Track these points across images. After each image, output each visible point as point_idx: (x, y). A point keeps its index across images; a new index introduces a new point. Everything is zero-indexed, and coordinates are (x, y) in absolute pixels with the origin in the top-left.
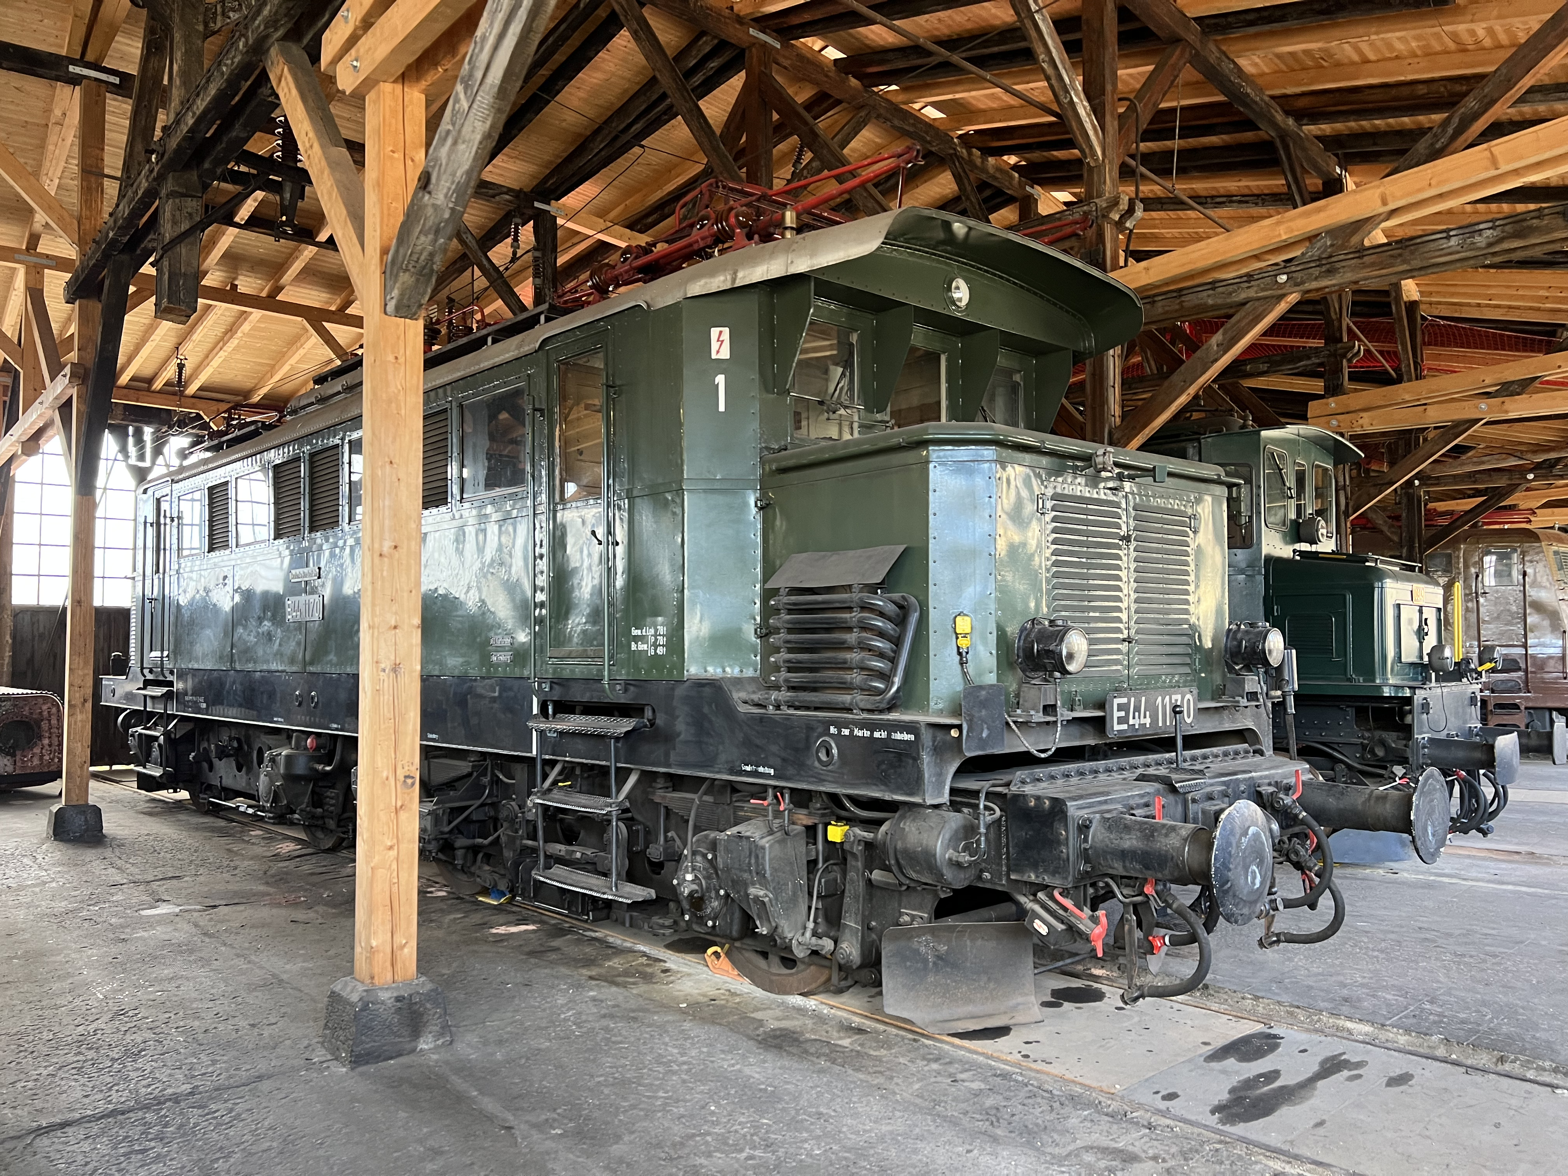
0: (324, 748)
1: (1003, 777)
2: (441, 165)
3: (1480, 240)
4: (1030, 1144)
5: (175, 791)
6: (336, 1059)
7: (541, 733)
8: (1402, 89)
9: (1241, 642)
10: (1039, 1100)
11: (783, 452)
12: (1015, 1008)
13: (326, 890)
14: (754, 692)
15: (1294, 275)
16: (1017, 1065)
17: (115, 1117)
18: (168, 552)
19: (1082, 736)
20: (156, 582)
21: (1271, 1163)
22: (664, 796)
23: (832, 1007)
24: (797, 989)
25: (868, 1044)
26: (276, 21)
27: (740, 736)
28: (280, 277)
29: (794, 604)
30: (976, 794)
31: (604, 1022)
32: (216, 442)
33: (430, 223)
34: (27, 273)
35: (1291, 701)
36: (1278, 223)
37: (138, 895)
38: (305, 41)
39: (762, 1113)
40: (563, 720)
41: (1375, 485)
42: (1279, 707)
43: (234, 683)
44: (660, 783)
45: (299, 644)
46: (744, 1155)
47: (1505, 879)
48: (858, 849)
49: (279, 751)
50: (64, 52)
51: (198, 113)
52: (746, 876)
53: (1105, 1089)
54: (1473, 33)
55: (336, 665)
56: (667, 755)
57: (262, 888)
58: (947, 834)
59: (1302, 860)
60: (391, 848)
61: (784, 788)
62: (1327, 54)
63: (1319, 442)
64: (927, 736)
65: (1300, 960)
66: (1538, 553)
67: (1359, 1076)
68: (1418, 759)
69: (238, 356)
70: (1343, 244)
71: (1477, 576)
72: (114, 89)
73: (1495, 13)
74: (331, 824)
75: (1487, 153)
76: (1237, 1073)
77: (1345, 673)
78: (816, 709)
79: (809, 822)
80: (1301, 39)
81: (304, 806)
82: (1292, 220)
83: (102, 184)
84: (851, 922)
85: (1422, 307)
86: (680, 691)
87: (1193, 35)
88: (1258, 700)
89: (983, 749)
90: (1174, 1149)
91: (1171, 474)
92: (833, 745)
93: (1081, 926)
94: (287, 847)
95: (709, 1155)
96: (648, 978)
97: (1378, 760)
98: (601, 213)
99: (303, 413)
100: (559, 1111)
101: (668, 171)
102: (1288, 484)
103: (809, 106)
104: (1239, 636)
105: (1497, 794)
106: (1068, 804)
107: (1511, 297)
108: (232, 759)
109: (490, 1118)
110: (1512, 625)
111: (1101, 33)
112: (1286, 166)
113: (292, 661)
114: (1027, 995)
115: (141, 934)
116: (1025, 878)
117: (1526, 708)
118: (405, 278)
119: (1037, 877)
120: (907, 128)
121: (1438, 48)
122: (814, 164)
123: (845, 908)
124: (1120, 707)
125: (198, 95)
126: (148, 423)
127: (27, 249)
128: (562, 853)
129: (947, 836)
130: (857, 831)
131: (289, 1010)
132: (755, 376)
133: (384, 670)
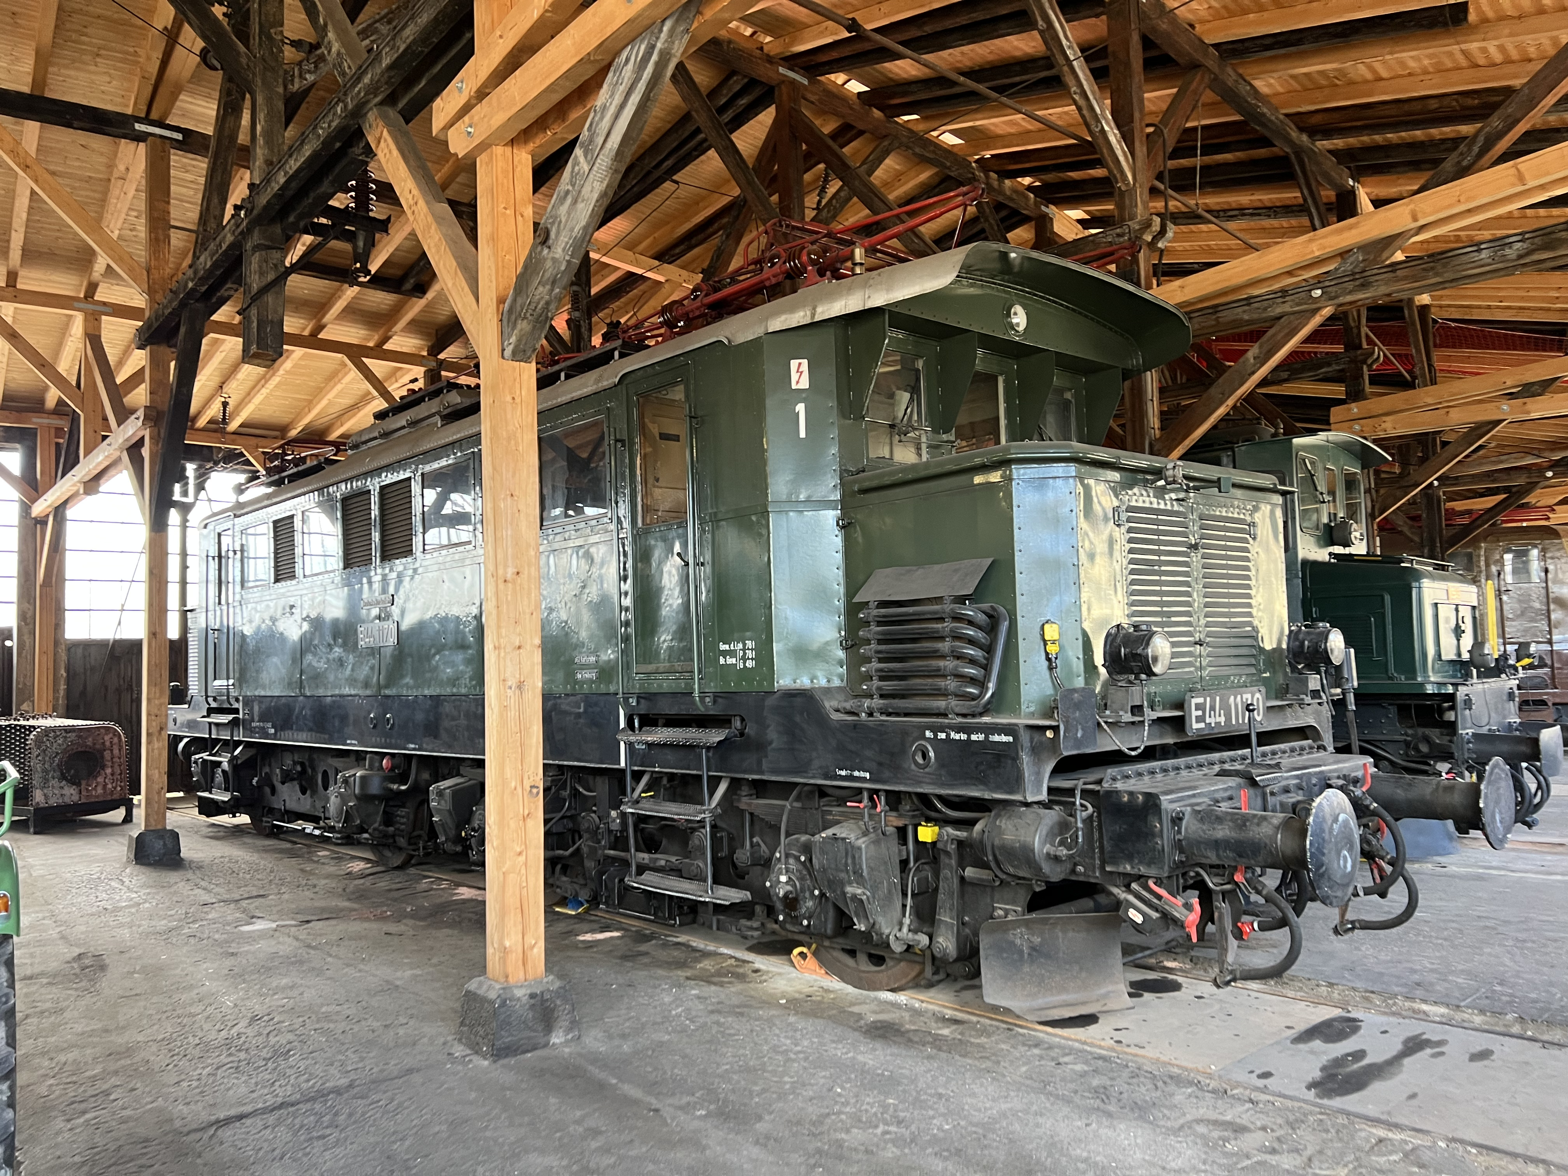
0: (398, 767)
1: (1093, 775)
2: (560, 222)
3: (1511, 253)
4: (1141, 1117)
5: (234, 816)
6: (477, 1053)
7: (630, 745)
8: (1414, 103)
9: (1303, 643)
10: (1142, 1079)
11: (862, 475)
12: (1106, 996)
13: (408, 904)
14: (846, 701)
15: (1329, 289)
16: (1112, 1049)
17: (286, 1108)
18: (230, 586)
19: (1161, 736)
20: (218, 613)
21: (1374, 1131)
22: (747, 802)
23: (922, 1002)
24: (887, 985)
25: (967, 1033)
26: (378, 88)
27: (834, 743)
28: (324, 316)
29: (884, 616)
30: (1071, 792)
31: (715, 1017)
32: (277, 477)
33: (547, 275)
34: (86, 320)
35: (1351, 698)
36: (1311, 240)
37: (231, 913)
38: (400, 105)
39: (887, 1094)
40: (650, 733)
41: (1399, 488)
42: (1339, 704)
43: (303, 708)
44: (745, 790)
45: (372, 668)
46: (879, 1131)
47: (1552, 870)
48: (952, 847)
49: (352, 772)
50: (129, 111)
51: (291, 172)
52: (843, 875)
53: (1201, 1069)
54: (1484, 50)
55: (412, 688)
56: (759, 763)
57: (347, 904)
58: (1044, 829)
59: (1374, 849)
60: (520, 854)
61: (879, 790)
62: (1342, 73)
63: (1347, 448)
64: (1025, 737)
65: (1367, 949)
66: (1559, 550)
67: (1442, 1054)
68: (1463, 754)
69: (278, 393)
70: (1375, 259)
71: (1499, 574)
72: (177, 145)
73: (1506, 31)
74: (402, 842)
75: (1513, 171)
76: (1324, 1053)
77: (1387, 671)
78: (906, 715)
79: (900, 823)
80: (1315, 60)
81: (376, 825)
82: (1324, 237)
83: (169, 237)
84: (946, 917)
85: (1433, 310)
86: (770, 702)
87: (1211, 61)
88: (1320, 698)
89: (1079, 748)
90: (1280, 1121)
91: (1234, 485)
92: (930, 748)
93: (1176, 914)
94: (358, 866)
95: (848, 1131)
96: (741, 977)
97: (1423, 757)
98: (631, 247)
99: (364, 447)
100: (697, 1095)
101: (696, 203)
102: (1319, 488)
103: (835, 135)
104: (1301, 636)
105: (1539, 787)
106: (1162, 798)
107: (1522, 299)
108: (295, 783)
109: (636, 1102)
110: (1536, 622)
111: (1128, 64)
112: (1302, 181)
113: (366, 685)
114: (1117, 983)
115: (246, 948)
116: (1121, 870)
117: (1554, 704)
118: (523, 326)
119: (1133, 868)
120: (928, 155)
121: (1450, 65)
122: (842, 194)
123: (939, 904)
124: (1198, 707)
125: (291, 156)
126: (191, 460)
127: (86, 297)
128: (646, 861)
129: (1044, 833)
130: (949, 830)
131: (414, 1011)
132: (832, 403)
133: (510, 688)
